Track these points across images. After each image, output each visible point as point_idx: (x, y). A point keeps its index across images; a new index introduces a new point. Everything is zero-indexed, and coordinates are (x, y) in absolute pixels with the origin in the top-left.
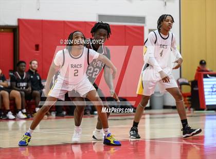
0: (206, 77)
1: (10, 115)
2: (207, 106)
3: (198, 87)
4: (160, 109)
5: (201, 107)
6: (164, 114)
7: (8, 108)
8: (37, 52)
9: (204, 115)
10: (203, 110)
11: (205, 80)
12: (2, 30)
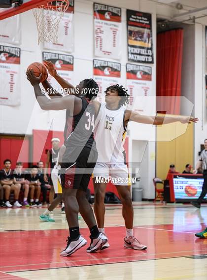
0: (175, 177)
1: (8, 204)
2: (176, 199)
3: (169, 185)
4: (140, 201)
5: (172, 201)
6: (142, 205)
7: (8, 198)
8: (46, 155)
9: (173, 207)
10: (173, 203)
11: (175, 180)
12: (20, 138)
